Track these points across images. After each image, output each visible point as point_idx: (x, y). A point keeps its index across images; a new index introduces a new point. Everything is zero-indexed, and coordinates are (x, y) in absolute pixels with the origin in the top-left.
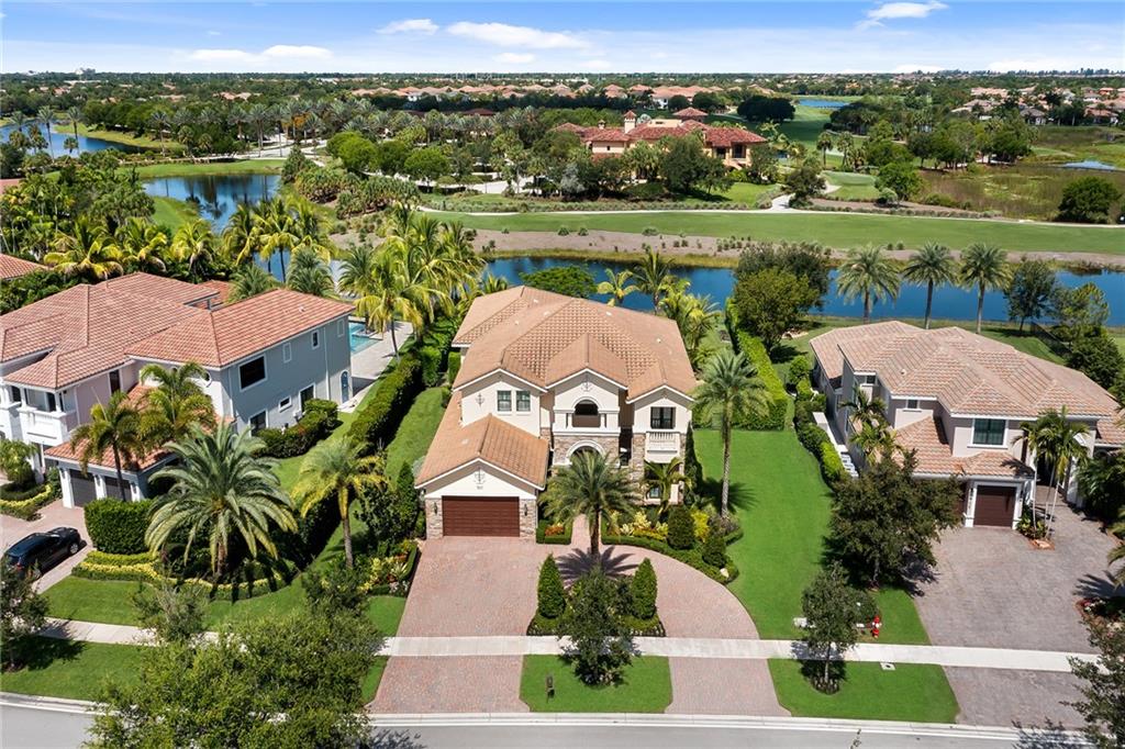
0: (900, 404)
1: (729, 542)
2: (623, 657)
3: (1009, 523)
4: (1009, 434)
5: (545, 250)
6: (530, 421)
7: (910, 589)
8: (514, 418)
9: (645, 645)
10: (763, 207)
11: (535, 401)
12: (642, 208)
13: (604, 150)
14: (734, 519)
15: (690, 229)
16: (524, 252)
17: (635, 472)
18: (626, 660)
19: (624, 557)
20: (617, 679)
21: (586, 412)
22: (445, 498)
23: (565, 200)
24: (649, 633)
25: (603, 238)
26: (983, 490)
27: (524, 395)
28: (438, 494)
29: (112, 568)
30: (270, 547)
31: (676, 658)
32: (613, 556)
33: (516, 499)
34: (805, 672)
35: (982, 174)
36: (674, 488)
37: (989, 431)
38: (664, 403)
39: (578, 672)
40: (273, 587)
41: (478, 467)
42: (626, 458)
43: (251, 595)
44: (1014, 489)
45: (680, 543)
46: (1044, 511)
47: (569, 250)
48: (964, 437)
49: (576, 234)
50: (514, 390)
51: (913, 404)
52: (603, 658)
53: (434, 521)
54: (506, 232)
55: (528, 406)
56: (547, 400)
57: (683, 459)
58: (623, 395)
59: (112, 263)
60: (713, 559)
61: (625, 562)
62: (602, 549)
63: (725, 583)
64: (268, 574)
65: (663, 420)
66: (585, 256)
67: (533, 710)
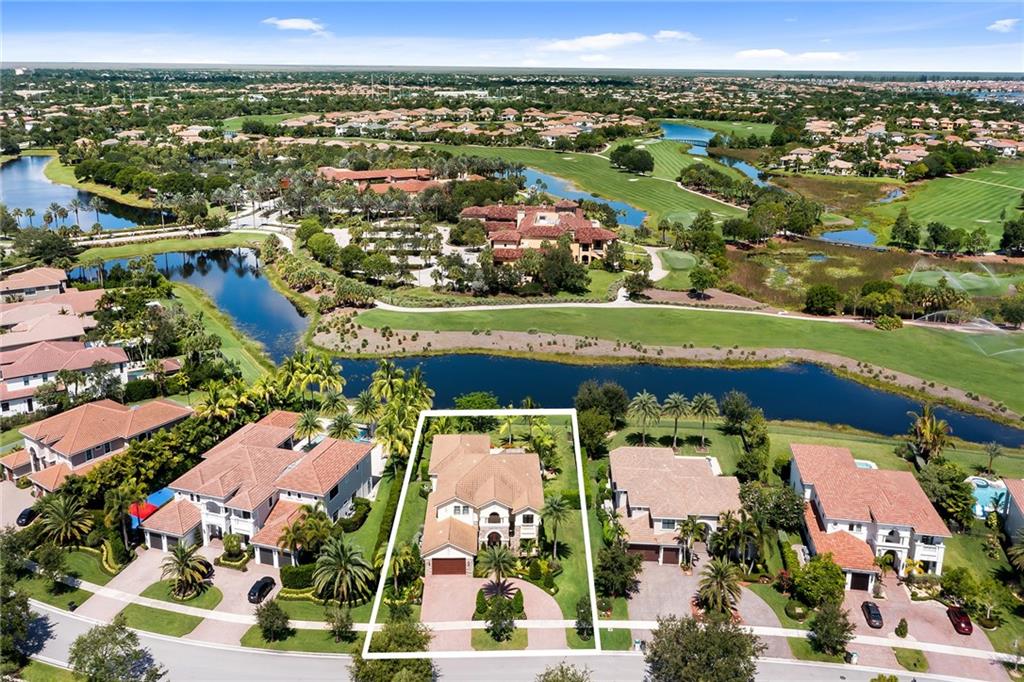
0: (634, 509)
1: (555, 576)
2: (509, 629)
3: (677, 563)
4: (676, 526)
5: (464, 349)
6: (469, 519)
7: (627, 596)
8: (462, 518)
9: (519, 623)
10: (611, 300)
11: (471, 510)
12: (529, 302)
13: (502, 246)
14: (560, 563)
15: (559, 328)
16: (450, 350)
17: (516, 543)
18: (512, 631)
19: (511, 584)
20: (508, 638)
21: (494, 517)
22: (433, 559)
23: (475, 296)
24: (521, 618)
25: (501, 338)
26: (665, 549)
27: (466, 507)
28: (430, 558)
29: (295, 596)
30: (366, 587)
31: (532, 629)
32: (507, 584)
33: (464, 559)
34: (578, 633)
35: (776, 250)
36: (534, 549)
37: (668, 524)
38: (529, 513)
39: (493, 635)
40: (364, 602)
41: (448, 546)
42: (512, 534)
43: (356, 606)
44: (678, 549)
45: (535, 576)
46: (696, 556)
47: (480, 349)
48: (658, 526)
49: (484, 333)
50: (461, 506)
51: (640, 509)
52: (503, 630)
53: (429, 569)
54: (438, 332)
55: (468, 512)
56: (477, 511)
57: (537, 538)
58: (510, 510)
59: (229, 409)
60: (548, 584)
61: (512, 587)
62: (502, 580)
63: (553, 595)
64: (362, 597)
65: (528, 519)
66: (490, 353)
67: (477, 650)
